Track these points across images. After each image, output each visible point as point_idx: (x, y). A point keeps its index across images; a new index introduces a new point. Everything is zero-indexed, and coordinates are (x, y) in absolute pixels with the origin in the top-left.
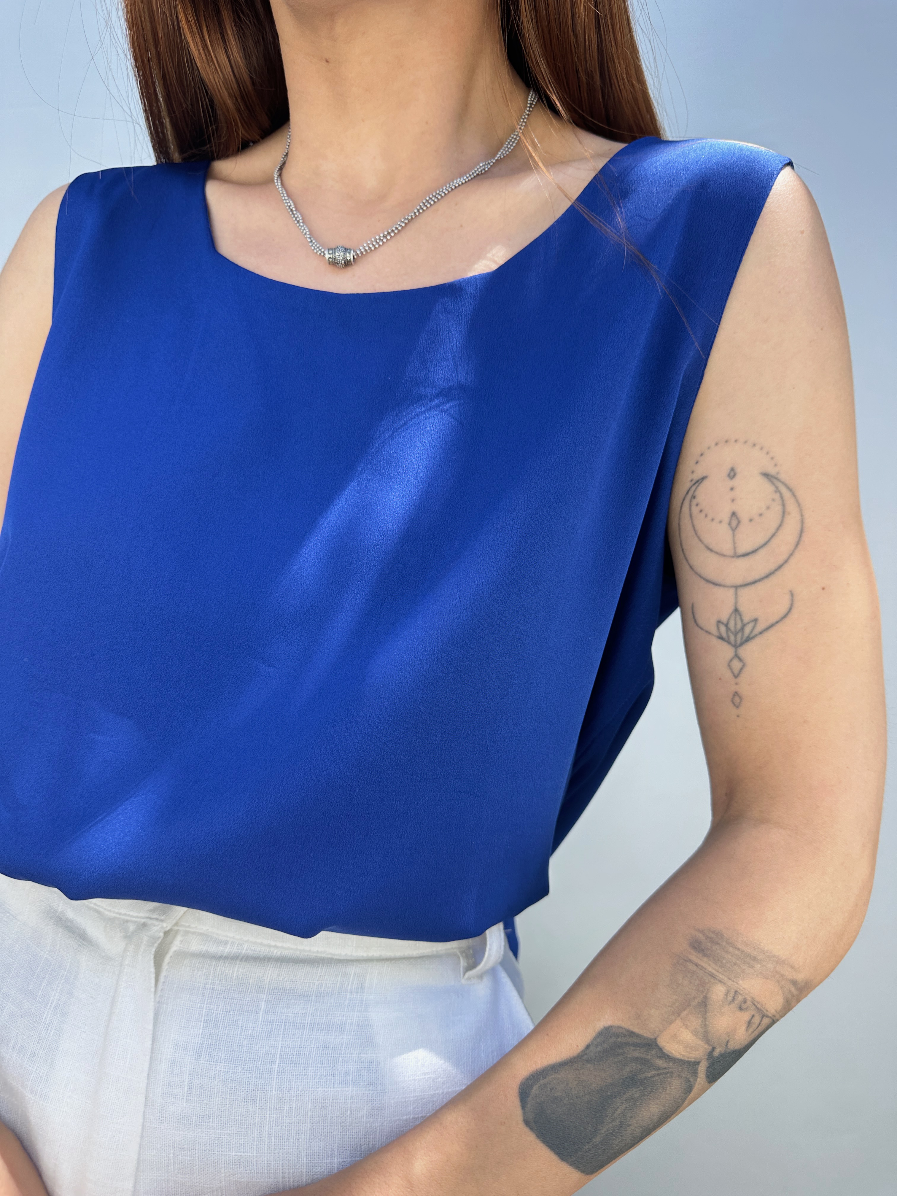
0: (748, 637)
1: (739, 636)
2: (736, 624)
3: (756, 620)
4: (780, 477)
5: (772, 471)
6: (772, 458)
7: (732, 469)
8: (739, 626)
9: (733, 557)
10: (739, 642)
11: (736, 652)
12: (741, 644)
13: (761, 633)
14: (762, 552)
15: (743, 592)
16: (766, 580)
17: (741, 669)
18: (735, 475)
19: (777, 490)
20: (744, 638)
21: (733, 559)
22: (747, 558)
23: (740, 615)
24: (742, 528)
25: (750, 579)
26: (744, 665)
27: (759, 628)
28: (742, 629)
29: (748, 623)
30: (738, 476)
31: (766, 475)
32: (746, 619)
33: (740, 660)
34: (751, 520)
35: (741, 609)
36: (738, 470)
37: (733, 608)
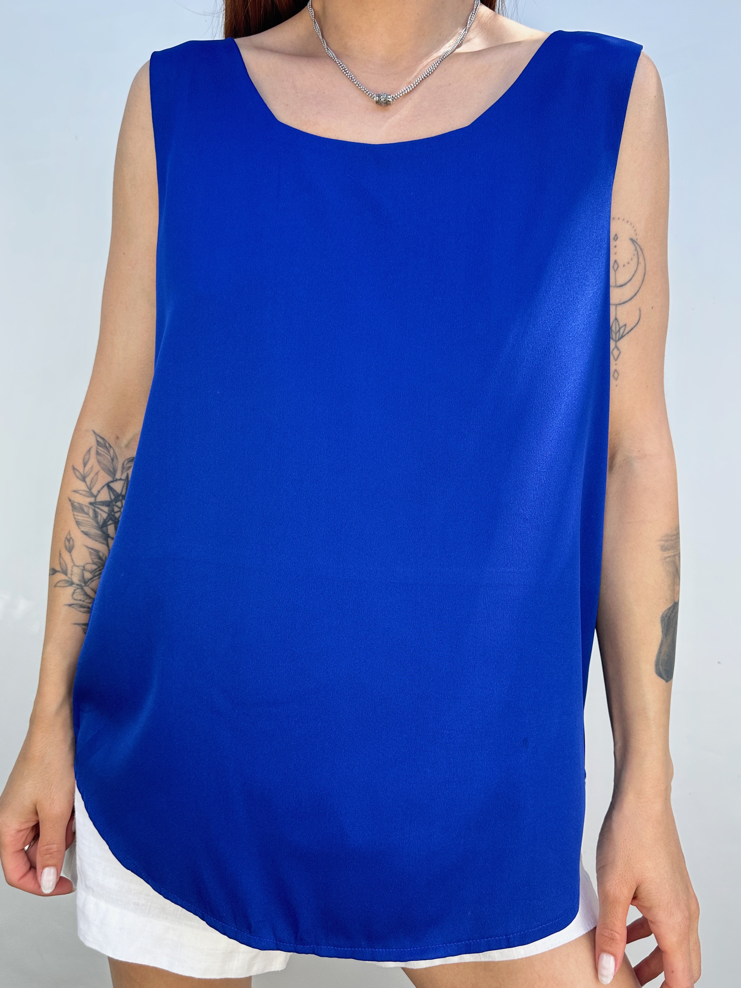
0: (622, 335)
1: (618, 334)
2: (616, 327)
3: (625, 325)
4: (638, 241)
5: (634, 238)
6: (635, 230)
7: (616, 235)
8: (618, 329)
9: (615, 287)
10: (617, 339)
11: (616, 344)
12: (619, 340)
13: (628, 333)
14: (629, 284)
15: (619, 308)
16: (630, 302)
17: (619, 355)
18: (617, 238)
19: (636, 249)
20: (620, 336)
21: (615, 288)
22: (622, 288)
23: (618, 322)
24: (619, 269)
25: (622, 301)
26: (620, 353)
27: (628, 329)
28: (619, 330)
29: (622, 327)
30: (619, 239)
31: (632, 240)
32: (621, 324)
33: (618, 349)
34: (624, 266)
35: (619, 318)
36: (619, 236)
37: (615, 317)
